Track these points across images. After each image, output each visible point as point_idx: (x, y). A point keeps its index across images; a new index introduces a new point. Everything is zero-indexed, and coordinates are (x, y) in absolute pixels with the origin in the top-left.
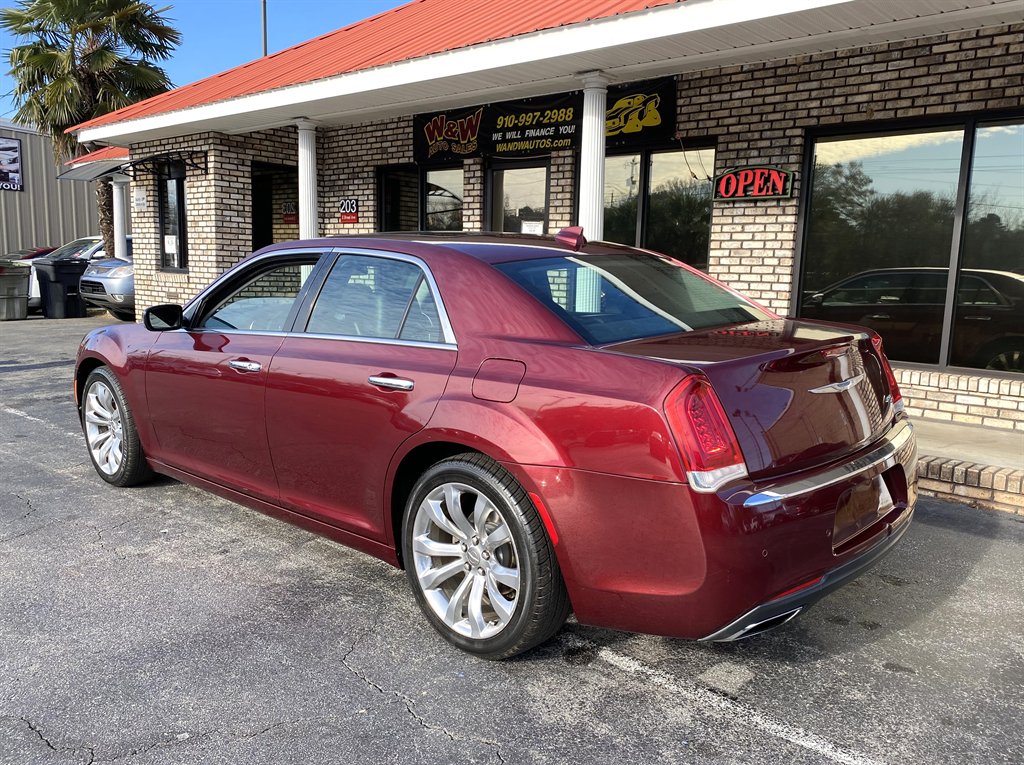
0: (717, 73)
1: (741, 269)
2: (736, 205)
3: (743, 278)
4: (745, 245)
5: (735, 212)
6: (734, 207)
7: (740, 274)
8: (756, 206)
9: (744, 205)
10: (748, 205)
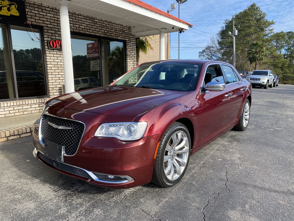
0: (40, 5)
1: (59, 71)
2: (54, 51)
3: (60, 73)
4: (59, 63)
5: (54, 53)
6: (53, 51)
7: (59, 72)
8: (60, 52)
9: (56, 51)
10: (58, 51)
